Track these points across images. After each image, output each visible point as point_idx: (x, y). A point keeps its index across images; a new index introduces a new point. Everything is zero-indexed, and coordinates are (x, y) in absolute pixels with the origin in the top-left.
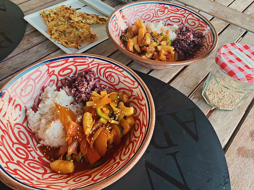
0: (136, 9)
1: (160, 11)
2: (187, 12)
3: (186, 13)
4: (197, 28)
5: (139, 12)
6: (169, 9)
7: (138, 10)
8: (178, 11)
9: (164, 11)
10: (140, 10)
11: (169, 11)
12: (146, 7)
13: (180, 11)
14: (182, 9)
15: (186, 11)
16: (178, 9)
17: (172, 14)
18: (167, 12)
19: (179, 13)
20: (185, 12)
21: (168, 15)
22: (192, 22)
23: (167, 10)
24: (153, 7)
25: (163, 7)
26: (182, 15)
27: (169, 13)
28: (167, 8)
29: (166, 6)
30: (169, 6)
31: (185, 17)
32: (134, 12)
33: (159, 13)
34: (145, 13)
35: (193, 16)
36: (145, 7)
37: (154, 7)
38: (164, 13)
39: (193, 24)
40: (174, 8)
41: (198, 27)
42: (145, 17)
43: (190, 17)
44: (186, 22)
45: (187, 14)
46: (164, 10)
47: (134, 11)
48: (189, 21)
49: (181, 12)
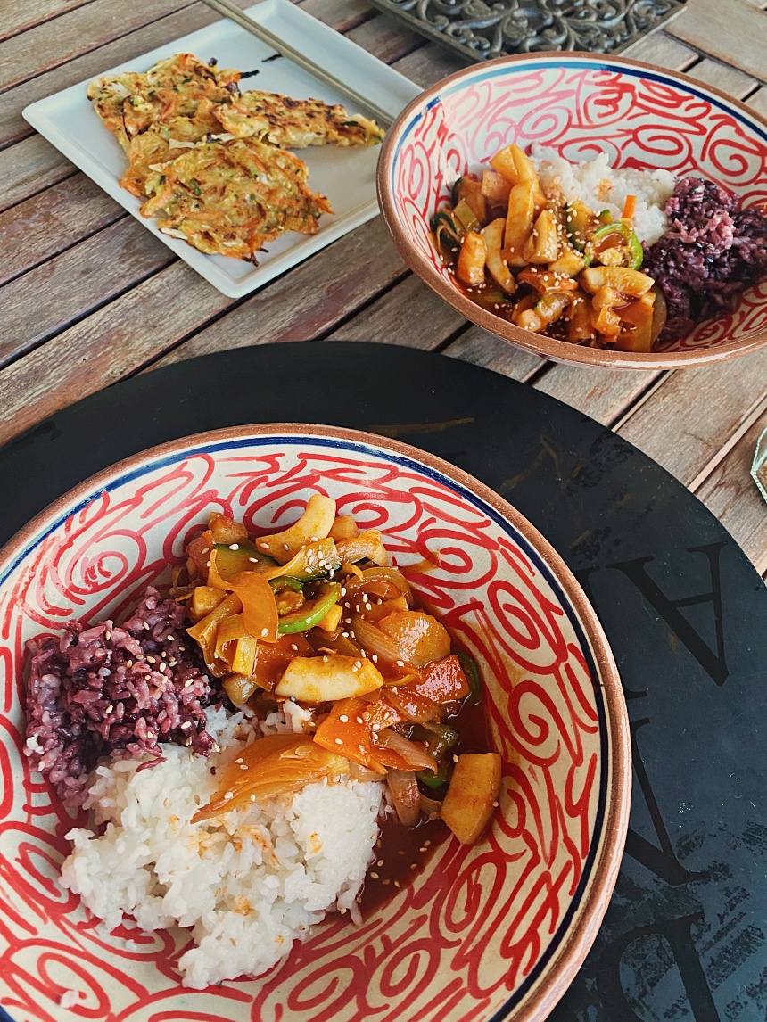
0: (498, 92)
1: (598, 102)
2: (715, 110)
3: (711, 114)
4: (752, 188)
5: (510, 104)
6: (637, 91)
7: (508, 94)
8: (674, 102)
9: (614, 102)
10: (514, 97)
11: (640, 100)
12: (541, 81)
13: (685, 104)
14: (692, 98)
15: (713, 106)
16: (675, 96)
17: (651, 115)
18: (630, 104)
19: (679, 111)
20: (704, 109)
21: (629, 119)
22: (732, 158)
23: (627, 97)
24: (568, 82)
25: (613, 82)
26: (691, 121)
27: (636, 110)
28: (630, 88)
29: (625, 79)
30: (639, 79)
31: (702, 130)
32: (488, 105)
33: (594, 110)
34: (537, 109)
35: (739, 132)
36: (535, 82)
37: (574, 86)
38: (616, 109)
39: (737, 166)
40: (659, 90)
41: (755, 181)
42: (534, 126)
43: (727, 132)
44: (707, 157)
45: (712, 118)
46: (616, 95)
47: (491, 101)
48: (723, 153)
49: (688, 109)
